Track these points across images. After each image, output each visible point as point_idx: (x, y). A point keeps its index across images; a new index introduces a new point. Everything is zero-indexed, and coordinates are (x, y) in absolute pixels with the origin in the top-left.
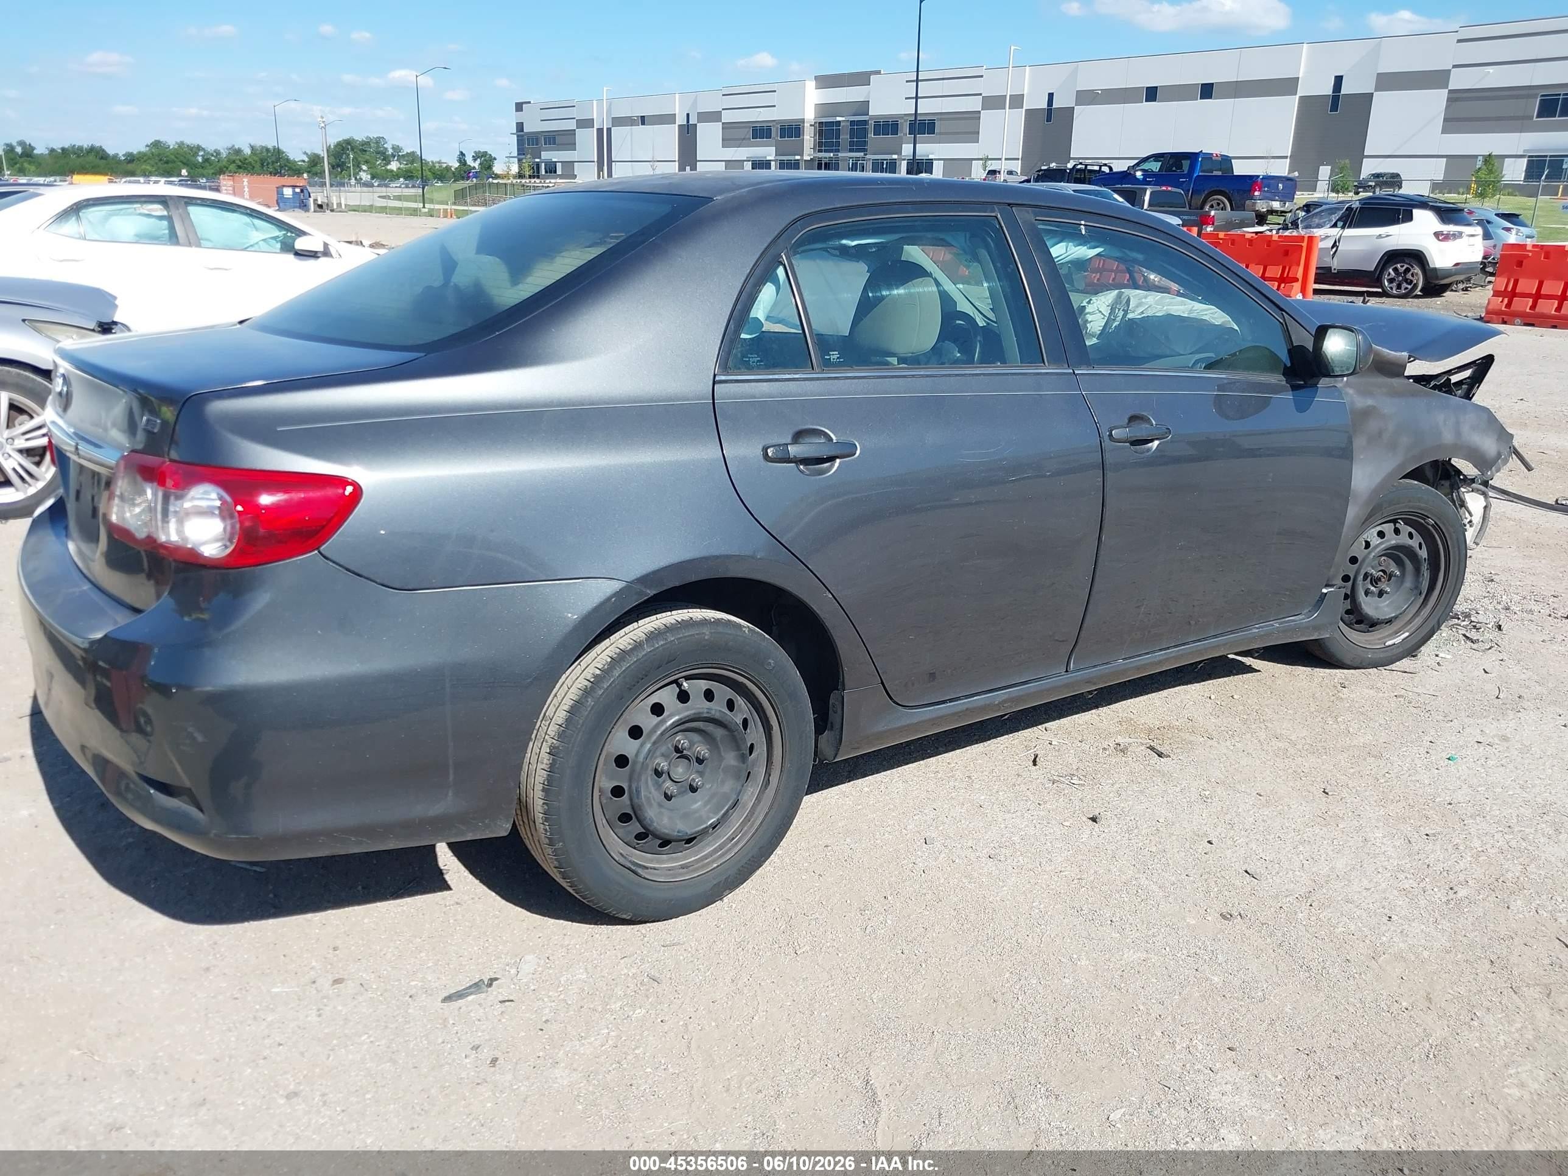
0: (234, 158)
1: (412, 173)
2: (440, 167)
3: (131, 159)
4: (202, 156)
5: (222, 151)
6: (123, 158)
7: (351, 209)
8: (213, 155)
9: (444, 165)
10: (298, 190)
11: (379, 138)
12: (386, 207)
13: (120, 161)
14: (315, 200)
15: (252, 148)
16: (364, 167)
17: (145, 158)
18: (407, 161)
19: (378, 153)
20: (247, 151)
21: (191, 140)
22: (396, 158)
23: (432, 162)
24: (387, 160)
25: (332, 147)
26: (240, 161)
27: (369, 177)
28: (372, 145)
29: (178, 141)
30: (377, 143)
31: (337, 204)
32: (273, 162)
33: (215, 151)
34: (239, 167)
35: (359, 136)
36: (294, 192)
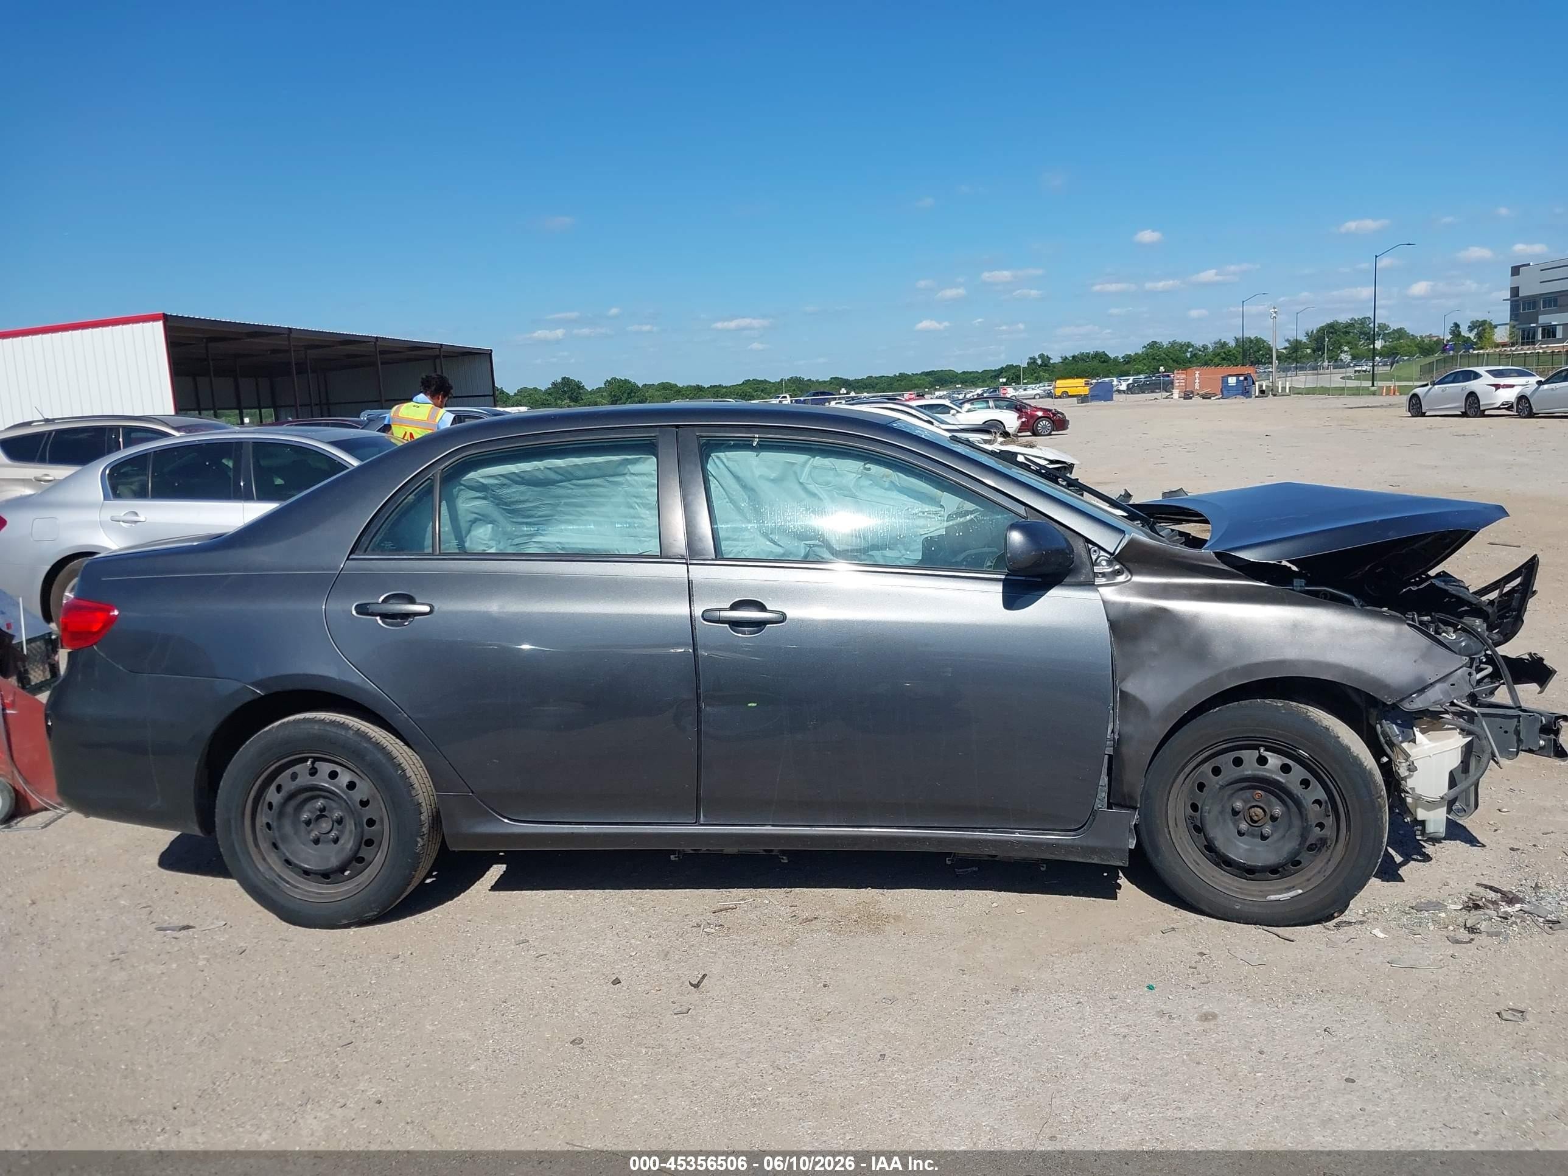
0: (1219, 351)
1: (1397, 349)
2: (1430, 341)
3: (1128, 360)
4: (1191, 352)
5: (1209, 345)
6: (1122, 360)
7: (1296, 392)
8: (1200, 351)
9: (1435, 339)
10: (1242, 378)
11: (1365, 318)
12: (1343, 389)
13: (1120, 362)
14: (1261, 386)
15: (1237, 340)
16: (1346, 348)
17: (1141, 359)
18: (1392, 338)
19: (1361, 333)
20: (1232, 344)
21: (1182, 339)
22: (1381, 336)
23: (1421, 337)
24: (1372, 339)
25: (1315, 332)
26: (1225, 353)
27: (1349, 357)
28: (1357, 326)
29: (1171, 340)
30: (1362, 323)
31: (1282, 388)
32: (1255, 352)
33: (1203, 347)
34: (1224, 359)
35: (1343, 318)
36: (1238, 380)
